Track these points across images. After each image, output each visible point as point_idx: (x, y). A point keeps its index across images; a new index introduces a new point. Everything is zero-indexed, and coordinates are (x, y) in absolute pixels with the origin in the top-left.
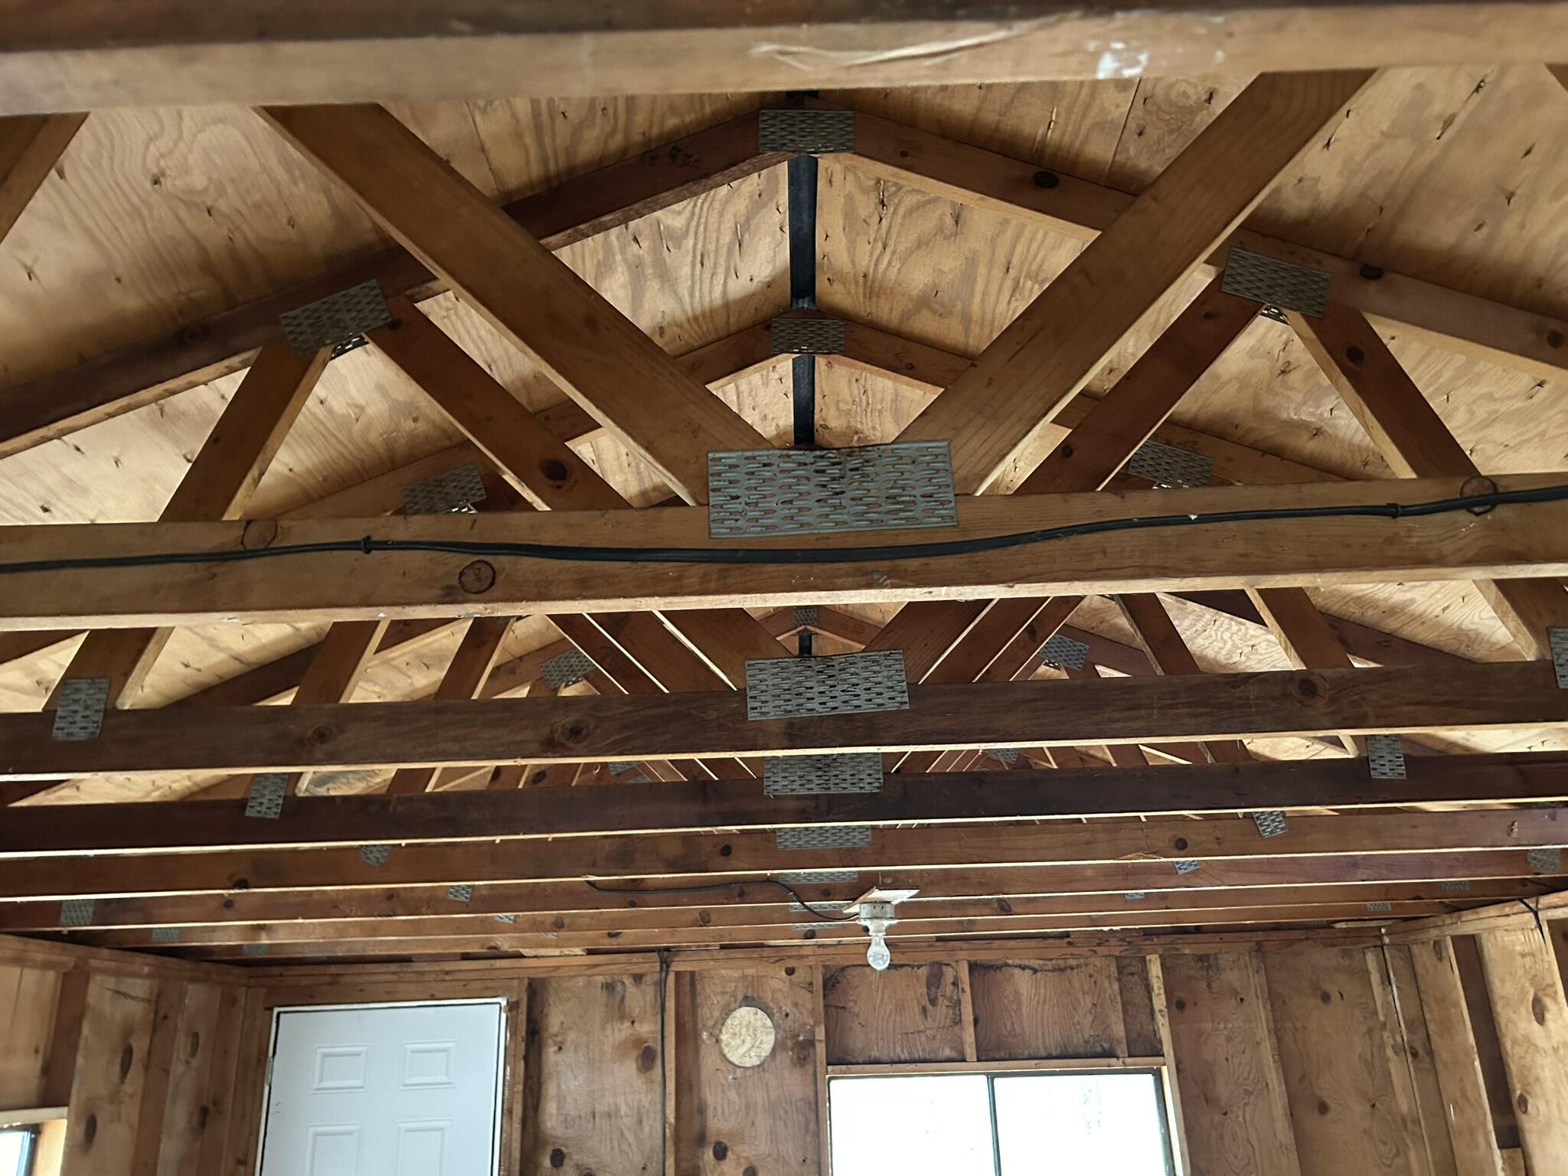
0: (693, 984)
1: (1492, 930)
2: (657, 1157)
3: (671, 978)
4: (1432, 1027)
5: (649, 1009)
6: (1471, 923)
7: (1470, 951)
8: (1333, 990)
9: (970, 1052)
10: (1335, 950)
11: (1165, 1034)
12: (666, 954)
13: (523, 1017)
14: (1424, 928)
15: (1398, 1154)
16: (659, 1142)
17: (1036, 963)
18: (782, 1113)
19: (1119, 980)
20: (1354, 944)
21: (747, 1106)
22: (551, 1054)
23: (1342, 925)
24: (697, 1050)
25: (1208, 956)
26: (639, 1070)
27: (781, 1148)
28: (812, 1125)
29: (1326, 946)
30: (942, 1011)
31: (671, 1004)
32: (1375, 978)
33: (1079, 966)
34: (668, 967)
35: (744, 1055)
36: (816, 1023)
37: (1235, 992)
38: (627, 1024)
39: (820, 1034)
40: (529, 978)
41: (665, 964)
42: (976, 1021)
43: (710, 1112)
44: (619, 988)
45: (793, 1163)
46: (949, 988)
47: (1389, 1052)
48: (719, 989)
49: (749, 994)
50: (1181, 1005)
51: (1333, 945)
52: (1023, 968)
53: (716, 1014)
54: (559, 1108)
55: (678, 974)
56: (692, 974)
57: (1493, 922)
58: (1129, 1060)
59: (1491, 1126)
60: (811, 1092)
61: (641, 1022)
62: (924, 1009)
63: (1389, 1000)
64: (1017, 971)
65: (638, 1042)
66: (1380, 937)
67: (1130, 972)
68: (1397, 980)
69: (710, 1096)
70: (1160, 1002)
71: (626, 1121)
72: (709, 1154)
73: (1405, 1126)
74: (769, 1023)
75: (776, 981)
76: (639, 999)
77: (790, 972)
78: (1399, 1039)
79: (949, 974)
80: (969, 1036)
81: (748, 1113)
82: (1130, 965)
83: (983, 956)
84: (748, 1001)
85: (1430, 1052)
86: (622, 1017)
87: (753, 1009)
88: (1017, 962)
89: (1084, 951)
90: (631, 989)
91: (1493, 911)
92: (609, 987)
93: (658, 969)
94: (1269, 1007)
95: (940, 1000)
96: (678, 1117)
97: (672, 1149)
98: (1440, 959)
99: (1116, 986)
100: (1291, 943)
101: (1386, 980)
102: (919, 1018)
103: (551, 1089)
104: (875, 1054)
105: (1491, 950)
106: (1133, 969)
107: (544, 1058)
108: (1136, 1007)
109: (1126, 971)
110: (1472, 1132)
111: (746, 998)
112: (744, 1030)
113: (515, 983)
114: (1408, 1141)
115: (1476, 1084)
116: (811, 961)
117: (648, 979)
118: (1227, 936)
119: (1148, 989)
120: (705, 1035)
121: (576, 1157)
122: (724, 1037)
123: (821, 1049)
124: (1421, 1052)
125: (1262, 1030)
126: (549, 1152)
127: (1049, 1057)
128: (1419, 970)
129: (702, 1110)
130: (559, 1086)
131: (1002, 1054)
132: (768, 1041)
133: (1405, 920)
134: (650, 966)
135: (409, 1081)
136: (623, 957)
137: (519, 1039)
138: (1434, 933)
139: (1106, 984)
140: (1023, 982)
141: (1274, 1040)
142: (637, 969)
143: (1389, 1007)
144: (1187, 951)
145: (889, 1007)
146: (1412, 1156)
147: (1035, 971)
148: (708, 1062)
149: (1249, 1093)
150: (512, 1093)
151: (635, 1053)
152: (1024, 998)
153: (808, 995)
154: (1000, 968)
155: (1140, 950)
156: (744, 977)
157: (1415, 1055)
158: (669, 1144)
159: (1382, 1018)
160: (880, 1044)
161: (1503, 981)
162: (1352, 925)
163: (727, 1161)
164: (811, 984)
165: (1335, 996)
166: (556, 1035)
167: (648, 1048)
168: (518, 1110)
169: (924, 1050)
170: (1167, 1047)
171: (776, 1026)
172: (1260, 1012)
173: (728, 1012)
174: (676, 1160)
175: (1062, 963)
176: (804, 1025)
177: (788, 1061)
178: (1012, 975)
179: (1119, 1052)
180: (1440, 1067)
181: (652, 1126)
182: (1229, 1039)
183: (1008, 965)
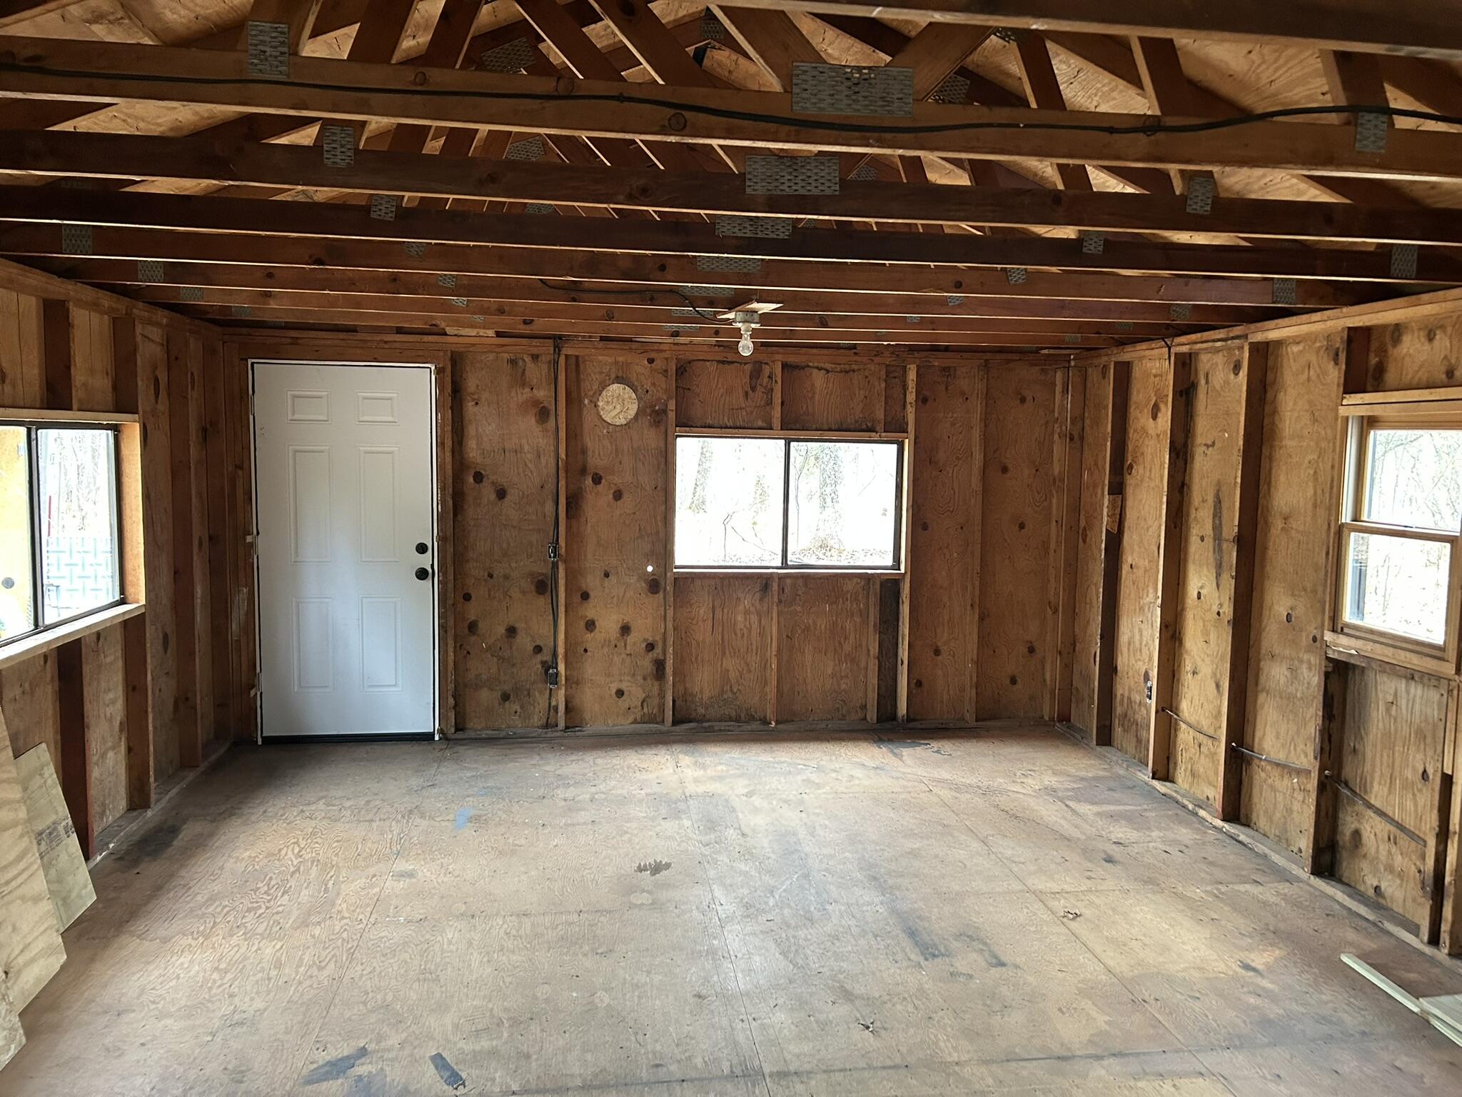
0: (577, 365)
1: (1141, 358)
2: (552, 480)
3: (562, 360)
4: (1087, 422)
5: (544, 380)
6: (1128, 354)
7: (1124, 373)
8: (1028, 394)
9: (777, 423)
10: (1037, 368)
11: (911, 418)
12: (558, 341)
13: (448, 379)
14: (1100, 356)
15: (1045, 500)
16: (553, 471)
17: (828, 366)
18: (641, 457)
19: (886, 381)
20: (1050, 365)
21: (617, 451)
22: (470, 408)
23: (1046, 351)
24: (580, 411)
25: (949, 367)
26: (537, 422)
27: (640, 478)
28: (662, 466)
29: (1032, 365)
30: (759, 396)
31: (562, 377)
32: (1058, 389)
33: (859, 370)
34: (560, 351)
35: (615, 417)
36: (669, 398)
37: (963, 393)
38: (527, 390)
39: (672, 405)
40: (452, 352)
41: (558, 349)
42: (782, 404)
43: (590, 453)
44: (521, 363)
45: (648, 488)
46: (766, 380)
47: (1056, 437)
48: (598, 370)
49: (620, 375)
50: (925, 400)
51: (1036, 365)
52: (820, 369)
53: (595, 387)
54: (477, 444)
55: (566, 356)
56: (577, 357)
57: (1143, 353)
58: (883, 434)
59: (1107, 482)
60: (662, 445)
61: (538, 389)
62: (746, 393)
63: (1065, 403)
64: (815, 371)
65: (536, 402)
66: (1069, 361)
67: (894, 376)
68: (1073, 390)
69: (589, 442)
70: (911, 397)
71: (529, 456)
72: (589, 481)
73: (1054, 482)
74: (634, 395)
75: (640, 367)
76: (536, 372)
77: (651, 361)
78: (1064, 428)
79: (767, 370)
80: (777, 413)
81: (617, 456)
82: (895, 371)
83: (792, 359)
84: (619, 380)
85: (1082, 438)
86: (523, 385)
87: (622, 386)
88: (816, 364)
89: (865, 360)
90: (530, 364)
91: (1144, 346)
92: (513, 362)
93: (552, 351)
94: (984, 404)
95: (759, 387)
96: (567, 456)
97: (564, 475)
98: (1104, 378)
99: (883, 385)
100: (1008, 361)
101: (1065, 390)
102: (742, 399)
103: (471, 431)
104: (709, 421)
105: (1137, 372)
106: (896, 374)
107: (465, 409)
108: (894, 400)
109: (891, 375)
110: (1095, 486)
111: (617, 377)
112: (615, 400)
113: (442, 354)
114: (1054, 492)
115: (1105, 458)
116: (667, 355)
117: (543, 358)
118: (965, 355)
119: (905, 388)
120: (586, 401)
121: (492, 478)
122: (600, 404)
123: (672, 415)
124: (1076, 437)
125: (976, 418)
126: (472, 472)
127: (830, 430)
128: (1089, 384)
129: (584, 452)
130: (477, 430)
131: (798, 426)
132: (633, 409)
133: (1088, 349)
134: (547, 348)
135: (361, 419)
136: (524, 341)
137: (447, 395)
138: (1104, 359)
139: (876, 383)
140: (818, 379)
141: (983, 425)
142: (535, 351)
143: (1063, 408)
144: (936, 364)
145: (721, 391)
146: (1054, 501)
147: (828, 371)
148: (588, 418)
149: (958, 458)
150: (443, 431)
151: (534, 411)
152: (817, 391)
153: (664, 379)
154: (803, 368)
155: (904, 361)
156: (616, 363)
157: (1071, 439)
158: (562, 474)
159: (1056, 415)
160: (713, 415)
161: (1138, 392)
162: (1052, 351)
163: (601, 485)
164: (666, 371)
165: (1029, 398)
166: (473, 394)
167: (544, 407)
168: (448, 443)
169: (744, 421)
170: (911, 428)
171: (639, 399)
172: (977, 407)
173: (603, 386)
174: (567, 482)
175: (847, 367)
176: (659, 399)
177: (647, 423)
178: (811, 374)
179: (878, 429)
180: (1086, 447)
181: (548, 462)
182: (953, 424)
183: (808, 366)
